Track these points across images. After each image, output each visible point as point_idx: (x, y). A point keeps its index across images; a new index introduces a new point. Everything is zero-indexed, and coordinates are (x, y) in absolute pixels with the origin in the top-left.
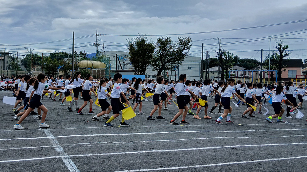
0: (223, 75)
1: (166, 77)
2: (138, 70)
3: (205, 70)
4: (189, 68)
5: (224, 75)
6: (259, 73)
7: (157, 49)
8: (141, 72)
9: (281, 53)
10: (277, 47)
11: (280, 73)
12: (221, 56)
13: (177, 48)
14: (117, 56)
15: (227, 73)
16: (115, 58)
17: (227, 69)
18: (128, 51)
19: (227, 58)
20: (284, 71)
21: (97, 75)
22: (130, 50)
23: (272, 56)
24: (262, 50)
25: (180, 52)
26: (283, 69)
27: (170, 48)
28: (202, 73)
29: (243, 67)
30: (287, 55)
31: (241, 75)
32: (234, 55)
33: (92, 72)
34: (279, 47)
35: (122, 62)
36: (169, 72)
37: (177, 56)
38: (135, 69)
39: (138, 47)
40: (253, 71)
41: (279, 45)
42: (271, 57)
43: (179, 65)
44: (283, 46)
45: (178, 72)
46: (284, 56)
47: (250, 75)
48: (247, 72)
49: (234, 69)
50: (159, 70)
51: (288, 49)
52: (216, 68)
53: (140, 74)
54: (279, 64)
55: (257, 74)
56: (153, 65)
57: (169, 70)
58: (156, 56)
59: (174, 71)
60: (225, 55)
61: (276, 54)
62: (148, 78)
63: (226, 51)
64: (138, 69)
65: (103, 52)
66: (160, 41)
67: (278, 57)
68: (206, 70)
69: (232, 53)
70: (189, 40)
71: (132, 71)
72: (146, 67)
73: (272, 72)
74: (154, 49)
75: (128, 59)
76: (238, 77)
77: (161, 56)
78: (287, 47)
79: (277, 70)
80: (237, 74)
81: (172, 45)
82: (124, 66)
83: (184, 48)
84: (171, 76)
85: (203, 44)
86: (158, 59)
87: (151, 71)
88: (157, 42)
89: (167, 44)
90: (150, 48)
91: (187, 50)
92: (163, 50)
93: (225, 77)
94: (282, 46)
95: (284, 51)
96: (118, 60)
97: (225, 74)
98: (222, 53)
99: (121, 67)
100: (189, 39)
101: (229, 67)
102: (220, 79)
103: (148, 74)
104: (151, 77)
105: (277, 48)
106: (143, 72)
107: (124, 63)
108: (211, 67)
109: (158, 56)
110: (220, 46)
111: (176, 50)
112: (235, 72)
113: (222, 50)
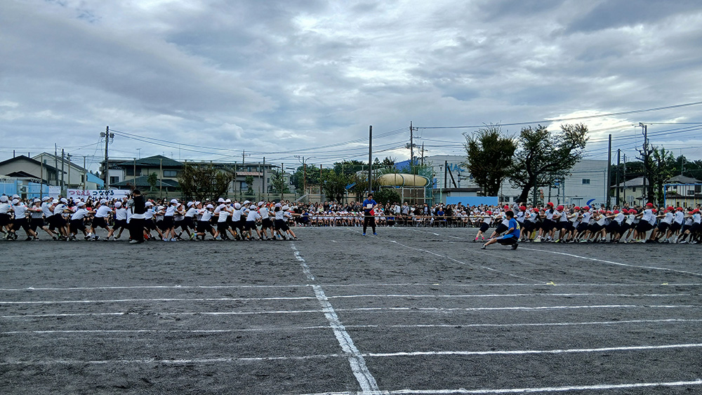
0: (651, 193)
1: (539, 200)
2: (485, 189)
3: (616, 186)
4: (586, 181)
5: (654, 194)
7: (520, 148)
8: (490, 191)
12: (647, 157)
13: (559, 146)
14: (446, 164)
15: (660, 190)
16: (444, 168)
17: (660, 183)
18: (466, 154)
19: (659, 161)
21: (410, 198)
22: (469, 152)
25: (565, 152)
27: (546, 146)
28: (610, 191)
29: (695, 177)
31: (690, 192)
32: (675, 157)
33: (403, 193)
35: (455, 175)
36: (545, 190)
37: (560, 161)
38: (479, 187)
39: (484, 147)
43: (565, 176)
45: (563, 189)
49: (675, 182)
50: (524, 186)
52: (640, 181)
53: (489, 195)
56: (513, 178)
57: (543, 186)
58: (518, 161)
59: (555, 187)
60: (656, 156)
62: (506, 201)
63: (657, 147)
64: (486, 186)
65: (422, 158)
66: (525, 134)
68: (618, 185)
69: (670, 151)
70: (583, 130)
71: (474, 190)
72: (499, 182)
74: (514, 148)
75: (466, 169)
76: (683, 198)
77: (528, 161)
80: (682, 190)
81: (550, 140)
82: (459, 181)
83: (574, 144)
84: (550, 197)
85: (610, 135)
86: (522, 167)
87: (509, 188)
88: (521, 136)
89: (538, 140)
90: (508, 147)
91: (579, 149)
92: (532, 150)
93: (657, 197)
96: (448, 171)
97: (656, 191)
98: (650, 152)
99: (454, 183)
100: (582, 127)
101: (664, 178)
103: (505, 194)
104: (511, 199)
106: (493, 191)
107: (459, 175)
108: (629, 178)
109: (523, 162)
110: (646, 138)
111: (557, 149)
112: (678, 187)
113: (650, 146)
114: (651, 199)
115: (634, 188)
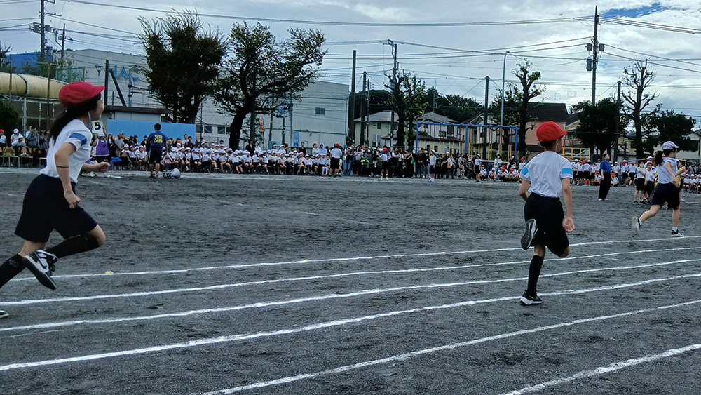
1: (257, 133)
2: (175, 111)
3: (360, 119)
4: (320, 111)
5: (404, 133)
6: (479, 130)
7: (230, 55)
8: (183, 114)
9: (526, 87)
10: (519, 75)
11: (522, 133)
12: (396, 86)
13: (288, 58)
14: (107, 65)
15: (410, 129)
16: (103, 73)
17: (411, 120)
18: (145, 53)
19: (410, 92)
20: (532, 129)
21: (40, 118)
22: (149, 51)
23: (507, 93)
24: (487, 79)
25: (294, 66)
26: (528, 125)
27: (270, 55)
28: (352, 126)
29: (447, 115)
30: (537, 93)
31: (443, 133)
32: (428, 87)
33: (25, 109)
34: (523, 73)
35: (123, 85)
36: (264, 119)
37: (289, 79)
38: (164, 107)
39: (173, 44)
40: (468, 127)
41: (523, 69)
42: (505, 95)
43: (294, 101)
44: (530, 73)
45: (291, 120)
46: (532, 96)
47: (461, 136)
48: (455, 128)
49: (427, 120)
50: (236, 112)
51: (539, 80)
52: (387, 116)
53: (181, 121)
54: (521, 111)
55: (475, 133)
56: (219, 98)
57: (264, 113)
58: (228, 73)
59: (280, 117)
60: (407, 85)
61: (516, 89)
62: (206, 132)
63: (410, 74)
64: (176, 107)
65: (62, 52)
66: (239, 34)
67: (519, 97)
68: (363, 119)
69: (422, 81)
70: (320, 40)
71: (156, 112)
72: (198, 102)
73: (506, 130)
74: (221, 53)
75: (142, 77)
76: (436, 140)
77: (243, 73)
78: (537, 75)
79: (518, 126)
80: (434, 131)
81: (275, 48)
82: (130, 96)
83: (307, 58)
84: (271, 129)
85: (355, 51)
86: (234, 82)
87: (212, 112)
88: (232, 36)
89: (260, 44)
90: (211, 49)
91: (314, 65)
92: (248, 61)
93: (406, 137)
94: (527, 72)
95: (532, 85)
96: (110, 76)
97: (406, 130)
98: (401, 80)
99: (121, 97)
100: (318, 35)
101: (416, 114)
102: (395, 142)
103: (206, 121)
104: (215, 129)
105: (517, 75)
106: (188, 115)
107: (130, 86)
108: (373, 111)
109: (235, 74)
110: (395, 60)
111: (284, 61)
112: (429, 127)
113: (400, 71)
114: (400, 139)
115: (379, 124)
